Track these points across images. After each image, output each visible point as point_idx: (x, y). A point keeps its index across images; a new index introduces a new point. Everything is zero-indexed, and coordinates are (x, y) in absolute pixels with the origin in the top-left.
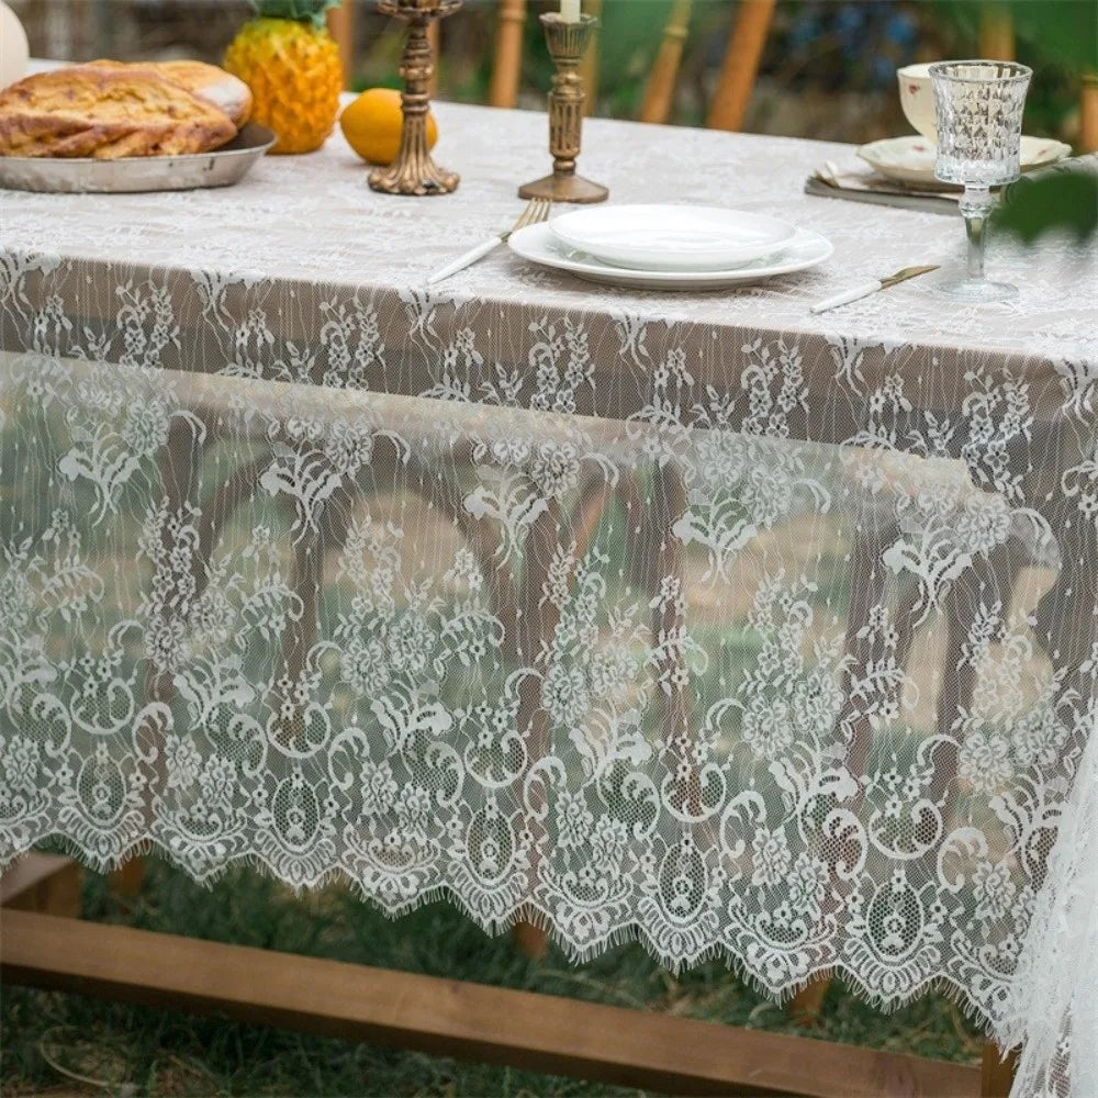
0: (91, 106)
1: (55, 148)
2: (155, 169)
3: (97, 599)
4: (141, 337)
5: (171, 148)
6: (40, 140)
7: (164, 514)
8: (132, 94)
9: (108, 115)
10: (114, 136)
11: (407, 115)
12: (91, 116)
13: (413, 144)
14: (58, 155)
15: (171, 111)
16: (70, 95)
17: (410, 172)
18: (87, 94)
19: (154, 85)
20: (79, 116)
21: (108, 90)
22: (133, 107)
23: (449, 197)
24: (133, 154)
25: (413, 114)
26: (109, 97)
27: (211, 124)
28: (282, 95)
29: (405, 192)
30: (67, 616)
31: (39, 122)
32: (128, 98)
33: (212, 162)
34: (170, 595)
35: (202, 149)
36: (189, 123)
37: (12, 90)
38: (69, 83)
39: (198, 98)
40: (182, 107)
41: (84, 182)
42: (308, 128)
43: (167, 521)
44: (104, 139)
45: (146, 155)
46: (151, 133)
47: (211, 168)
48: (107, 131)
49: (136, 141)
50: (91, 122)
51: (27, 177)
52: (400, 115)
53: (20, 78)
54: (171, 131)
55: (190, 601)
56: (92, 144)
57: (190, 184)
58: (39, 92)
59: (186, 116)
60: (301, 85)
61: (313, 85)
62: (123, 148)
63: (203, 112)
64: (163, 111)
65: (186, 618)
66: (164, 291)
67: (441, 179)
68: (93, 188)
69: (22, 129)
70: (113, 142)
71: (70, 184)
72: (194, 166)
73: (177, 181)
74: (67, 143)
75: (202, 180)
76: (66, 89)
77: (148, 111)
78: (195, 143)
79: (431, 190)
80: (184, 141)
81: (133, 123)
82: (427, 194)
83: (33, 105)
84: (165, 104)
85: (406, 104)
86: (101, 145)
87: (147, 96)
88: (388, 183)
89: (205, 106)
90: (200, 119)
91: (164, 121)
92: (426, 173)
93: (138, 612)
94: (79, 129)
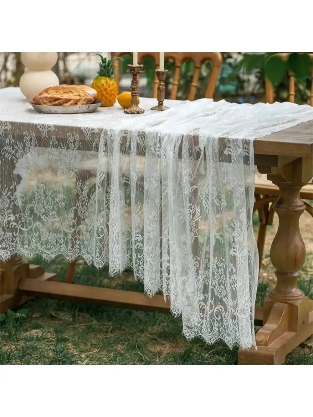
0: (62, 94)
1: (54, 103)
2: (76, 108)
3: (67, 203)
4: (73, 145)
5: (80, 104)
6: (50, 102)
7: (81, 184)
8: (71, 92)
9: (66, 96)
10: (67, 101)
11: (133, 96)
12: (62, 96)
13: (134, 103)
14: (54, 105)
15: (79, 95)
16: (57, 92)
17: (133, 109)
18: (61, 92)
19: (76, 90)
20: (59, 96)
21: (65, 91)
22: (71, 94)
23: (142, 114)
24: (71, 105)
25: (134, 96)
26: (66, 92)
27: (89, 98)
28: (104, 93)
29: (132, 113)
30: (61, 206)
31: (50, 98)
32: (70, 93)
33: (89, 107)
34: (83, 201)
35: (87, 104)
36: (84, 98)
37: (44, 91)
38: (57, 89)
39: (86, 93)
40: (83, 95)
41: (61, 111)
42: (110, 100)
43: (81, 185)
44: (65, 101)
45: (74, 105)
46: (75, 100)
47: (89, 108)
48: (65, 100)
49: (72, 102)
50: (62, 98)
51: (47, 110)
52: (131, 96)
53: (46, 88)
54: (79, 100)
55: (87, 203)
56: (62, 102)
57: (84, 112)
58: (50, 91)
59: (83, 96)
60: (109, 90)
61: (111, 91)
62: (69, 103)
63: (87, 96)
64: (78, 96)
65: (87, 206)
66: (77, 134)
67: (140, 110)
68: (62, 112)
69: (46, 99)
70: (67, 102)
71: (57, 112)
72: (85, 107)
73: (81, 111)
74: (56, 102)
75: (86, 111)
76: (56, 91)
77: (74, 95)
78: (85, 102)
79: (138, 113)
80: (82, 102)
81: (71, 98)
82: (137, 114)
83: (49, 94)
84: (78, 94)
85: (132, 93)
86: (64, 103)
87: (74, 92)
88: (128, 111)
89: (87, 95)
90: (86, 97)
91: (78, 98)
92: (137, 110)
93: (76, 205)
94: (59, 99)
